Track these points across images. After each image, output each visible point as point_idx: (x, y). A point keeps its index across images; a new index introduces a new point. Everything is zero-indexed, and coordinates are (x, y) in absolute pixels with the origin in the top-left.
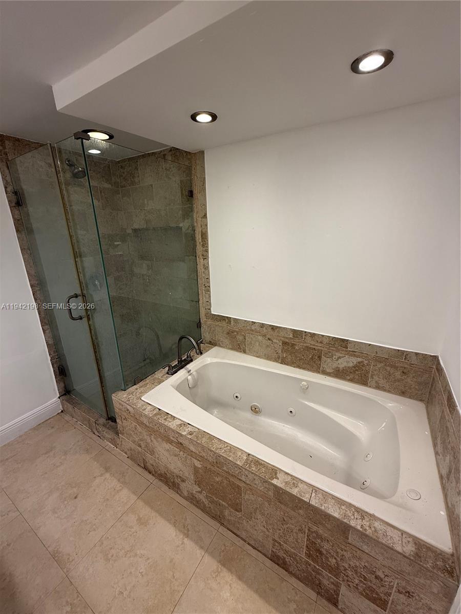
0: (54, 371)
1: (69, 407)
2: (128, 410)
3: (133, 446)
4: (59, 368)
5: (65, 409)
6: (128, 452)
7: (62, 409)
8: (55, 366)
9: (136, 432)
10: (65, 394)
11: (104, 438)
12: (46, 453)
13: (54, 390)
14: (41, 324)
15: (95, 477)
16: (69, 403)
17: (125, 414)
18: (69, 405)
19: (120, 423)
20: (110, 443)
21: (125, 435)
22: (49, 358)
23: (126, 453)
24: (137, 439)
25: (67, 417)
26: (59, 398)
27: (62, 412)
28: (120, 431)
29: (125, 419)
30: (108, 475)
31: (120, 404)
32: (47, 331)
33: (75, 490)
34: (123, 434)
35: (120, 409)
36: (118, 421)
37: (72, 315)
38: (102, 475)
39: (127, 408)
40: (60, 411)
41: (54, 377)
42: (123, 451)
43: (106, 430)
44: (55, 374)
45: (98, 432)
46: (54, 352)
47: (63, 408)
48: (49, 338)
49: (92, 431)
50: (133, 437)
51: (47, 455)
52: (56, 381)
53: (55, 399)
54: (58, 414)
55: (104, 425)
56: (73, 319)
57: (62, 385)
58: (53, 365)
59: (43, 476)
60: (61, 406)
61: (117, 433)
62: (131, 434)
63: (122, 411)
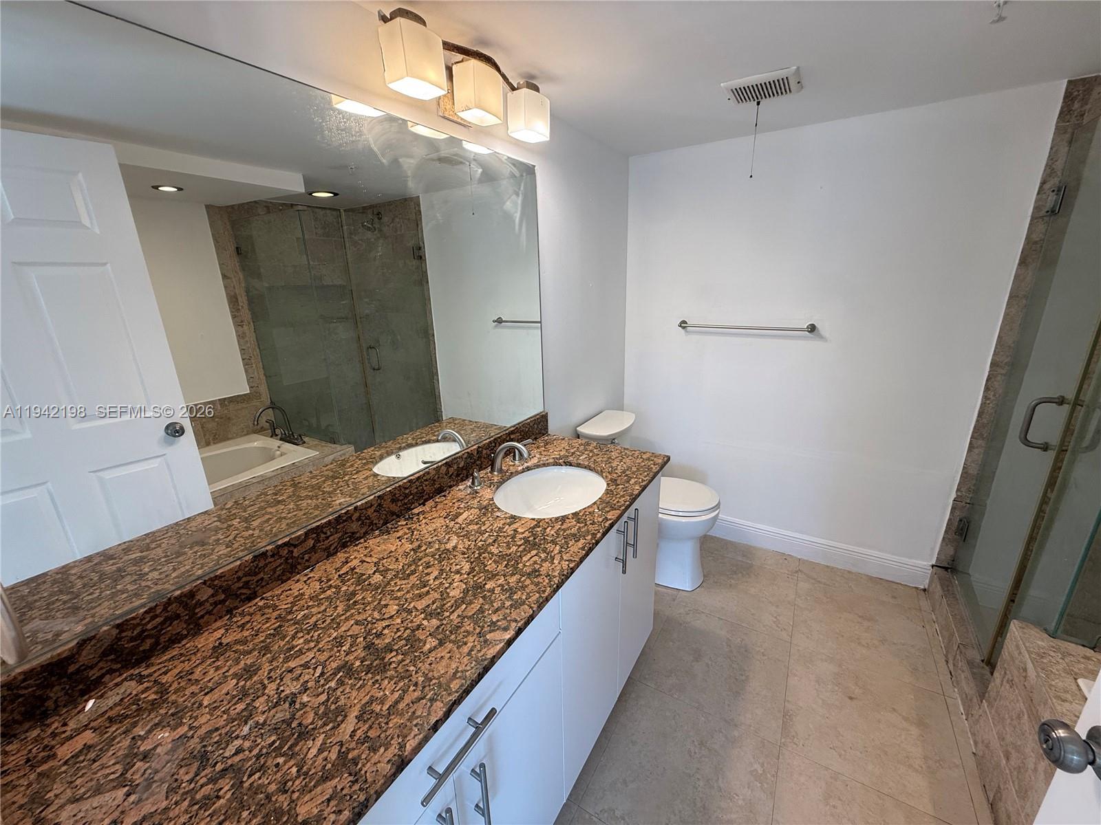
0: (949, 520)
1: (938, 590)
2: (1025, 670)
3: (995, 744)
4: (961, 520)
5: (931, 589)
6: (980, 745)
7: (926, 587)
8: (957, 513)
9: (1015, 722)
10: (946, 569)
11: (958, 684)
12: (860, 617)
13: (933, 549)
14: (973, 432)
15: (894, 709)
16: (942, 586)
17: (1015, 672)
18: (939, 587)
19: (998, 681)
20: (962, 700)
21: (993, 711)
22: (954, 495)
23: (976, 743)
24: (1009, 739)
25: (925, 604)
26: (933, 566)
27: (925, 590)
28: (989, 697)
29: (1011, 682)
30: (914, 731)
31: (1018, 647)
32: (976, 451)
33: (857, 691)
34: (990, 705)
35: (1012, 657)
36: (996, 674)
37: (1026, 435)
38: (906, 719)
39: (1025, 664)
40: (922, 587)
41: (944, 528)
42: (973, 734)
43: (968, 673)
44: (947, 525)
45: (954, 665)
46: (969, 490)
47: (929, 586)
48: (973, 461)
49: (946, 656)
50: (1004, 728)
51: (860, 620)
52: (944, 538)
53: (925, 563)
54: (917, 588)
55: (970, 663)
56: (1026, 441)
57: (951, 551)
58: (953, 509)
59: (837, 636)
60: (927, 581)
61: (982, 696)
62: (1003, 719)
63: (1014, 661)
